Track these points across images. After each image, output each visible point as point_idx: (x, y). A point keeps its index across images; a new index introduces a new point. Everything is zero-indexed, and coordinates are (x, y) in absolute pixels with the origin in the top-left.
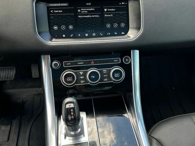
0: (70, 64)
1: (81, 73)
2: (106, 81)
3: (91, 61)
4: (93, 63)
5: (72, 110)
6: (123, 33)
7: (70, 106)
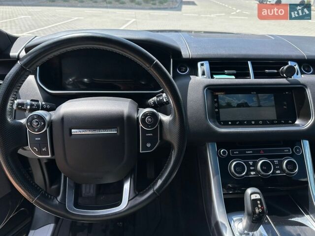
0: (237, 152)
1: (251, 163)
2: (278, 174)
3: (260, 150)
4: (262, 153)
5: (259, 202)
6: (290, 122)
7: (256, 196)
